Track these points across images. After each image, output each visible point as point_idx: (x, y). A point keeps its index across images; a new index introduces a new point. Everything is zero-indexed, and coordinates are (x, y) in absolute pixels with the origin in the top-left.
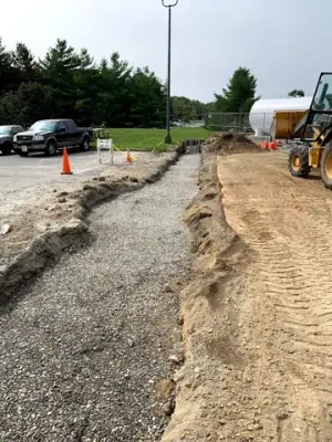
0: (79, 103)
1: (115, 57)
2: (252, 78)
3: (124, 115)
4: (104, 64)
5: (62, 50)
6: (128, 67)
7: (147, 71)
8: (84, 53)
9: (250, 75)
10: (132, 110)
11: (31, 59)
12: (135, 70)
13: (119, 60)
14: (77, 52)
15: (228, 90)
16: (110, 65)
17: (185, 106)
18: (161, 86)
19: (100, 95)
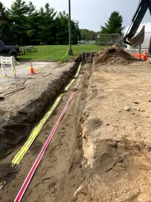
0: (29, 32)
1: (47, 6)
2: (121, 16)
3: (52, 38)
4: (42, 10)
5: (19, 3)
6: (54, 12)
7: (64, 13)
8: (31, 4)
9: (119, 15)
10: (57, 35)
11: (4, 9)
12: (58, 13)
13: (49, 7)
14: (27, 4)
15: (108, 24)
16: (45, 11)
17: (86, 34)
18: (74, 23)
19: (40, 27)
